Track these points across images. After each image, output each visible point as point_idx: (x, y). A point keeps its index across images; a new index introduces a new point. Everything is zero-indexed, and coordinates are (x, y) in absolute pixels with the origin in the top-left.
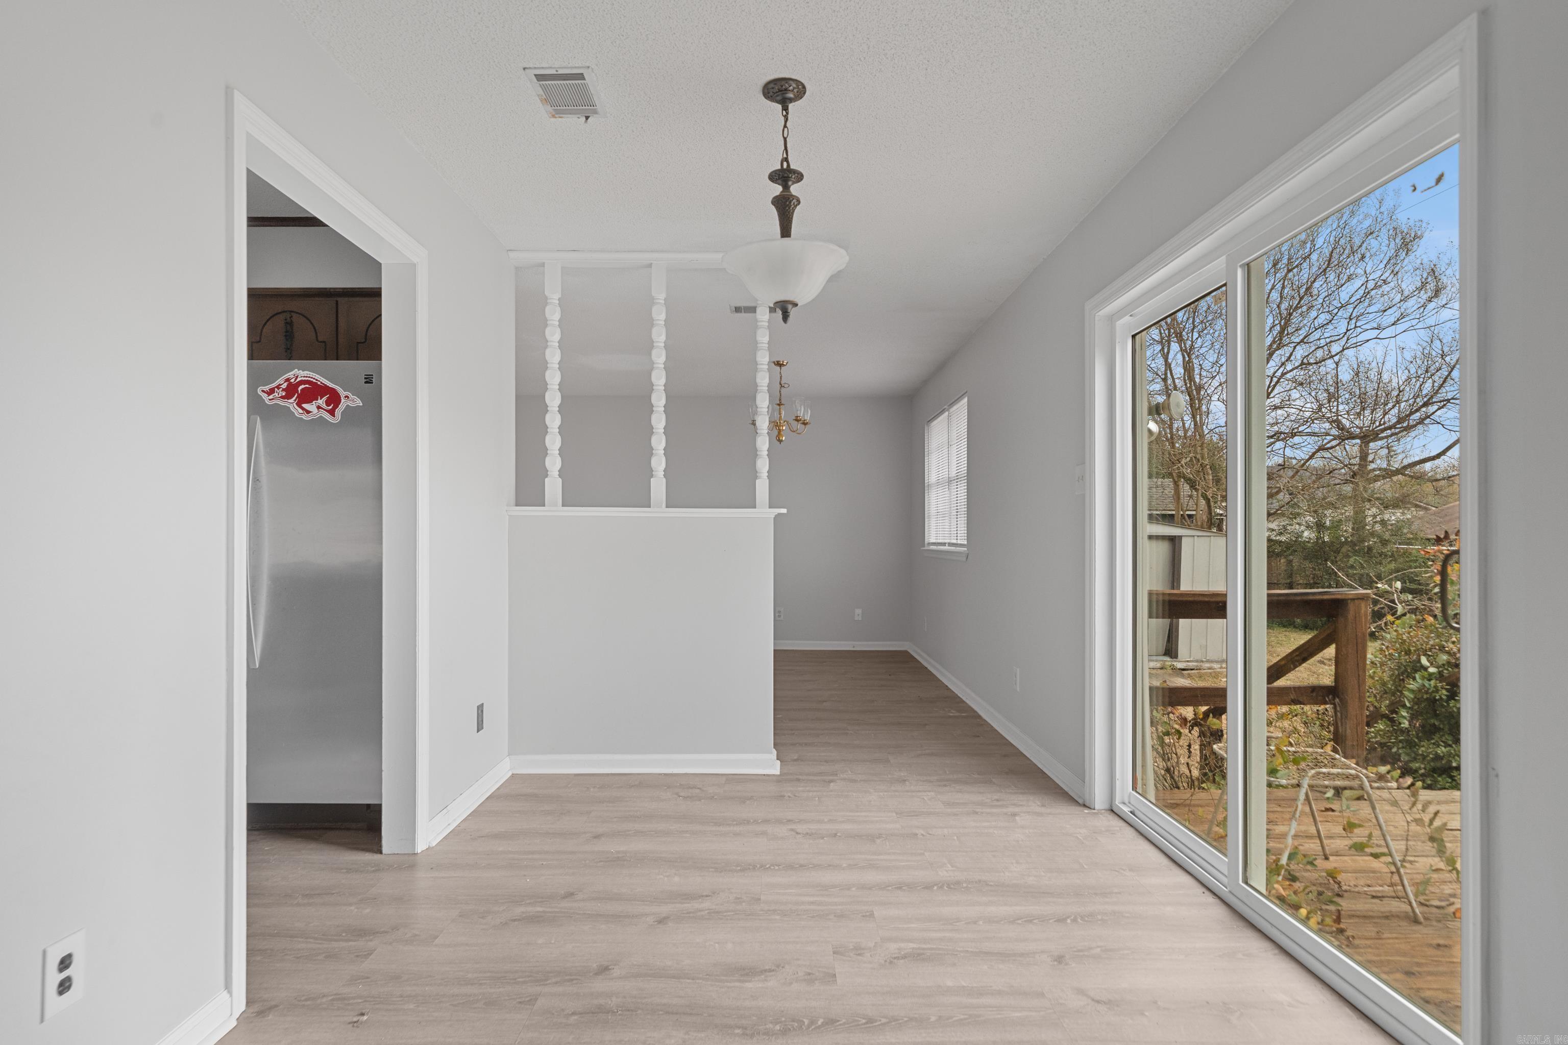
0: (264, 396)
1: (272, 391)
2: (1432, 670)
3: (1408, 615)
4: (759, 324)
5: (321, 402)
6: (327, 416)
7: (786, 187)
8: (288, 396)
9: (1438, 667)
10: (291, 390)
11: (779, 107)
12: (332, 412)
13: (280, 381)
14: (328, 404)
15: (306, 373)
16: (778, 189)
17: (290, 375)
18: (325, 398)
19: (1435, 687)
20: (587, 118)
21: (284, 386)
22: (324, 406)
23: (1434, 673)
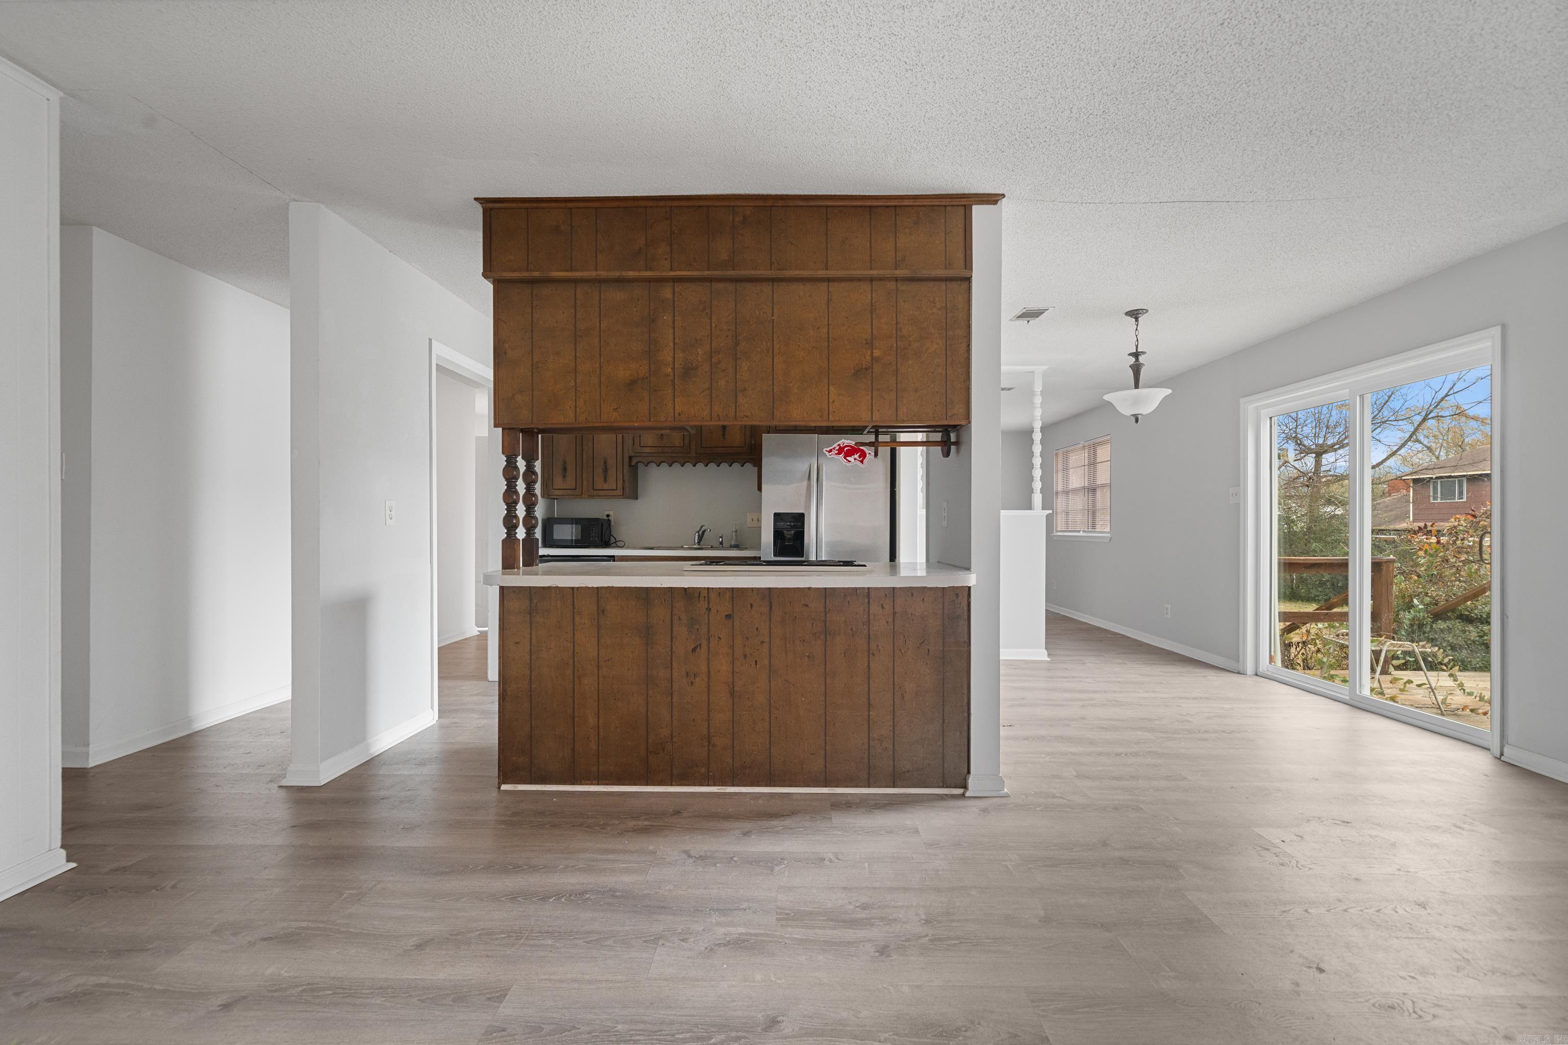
0: (827, 453)
1: (831, 451)
2: (1421, 607)
3: (1399, 576)
4: (1036, 405)
5: (856, 456)
6: (859, 463)
7: (1137, 359)
8: (839, 453)
9: (1424, 605)
10: (840, 451)
11: (1134, 320)
12: (862, 462)
13: (835, 445)
14: (860, 457)
15: (849, 441)
16: (1132, 360)
17: (840, 442)
18: (858, 454)
19: (1424, 617)
20: (1028, 321)
21: (837, 448)
22: (858, 458)
23: (1422, 609)
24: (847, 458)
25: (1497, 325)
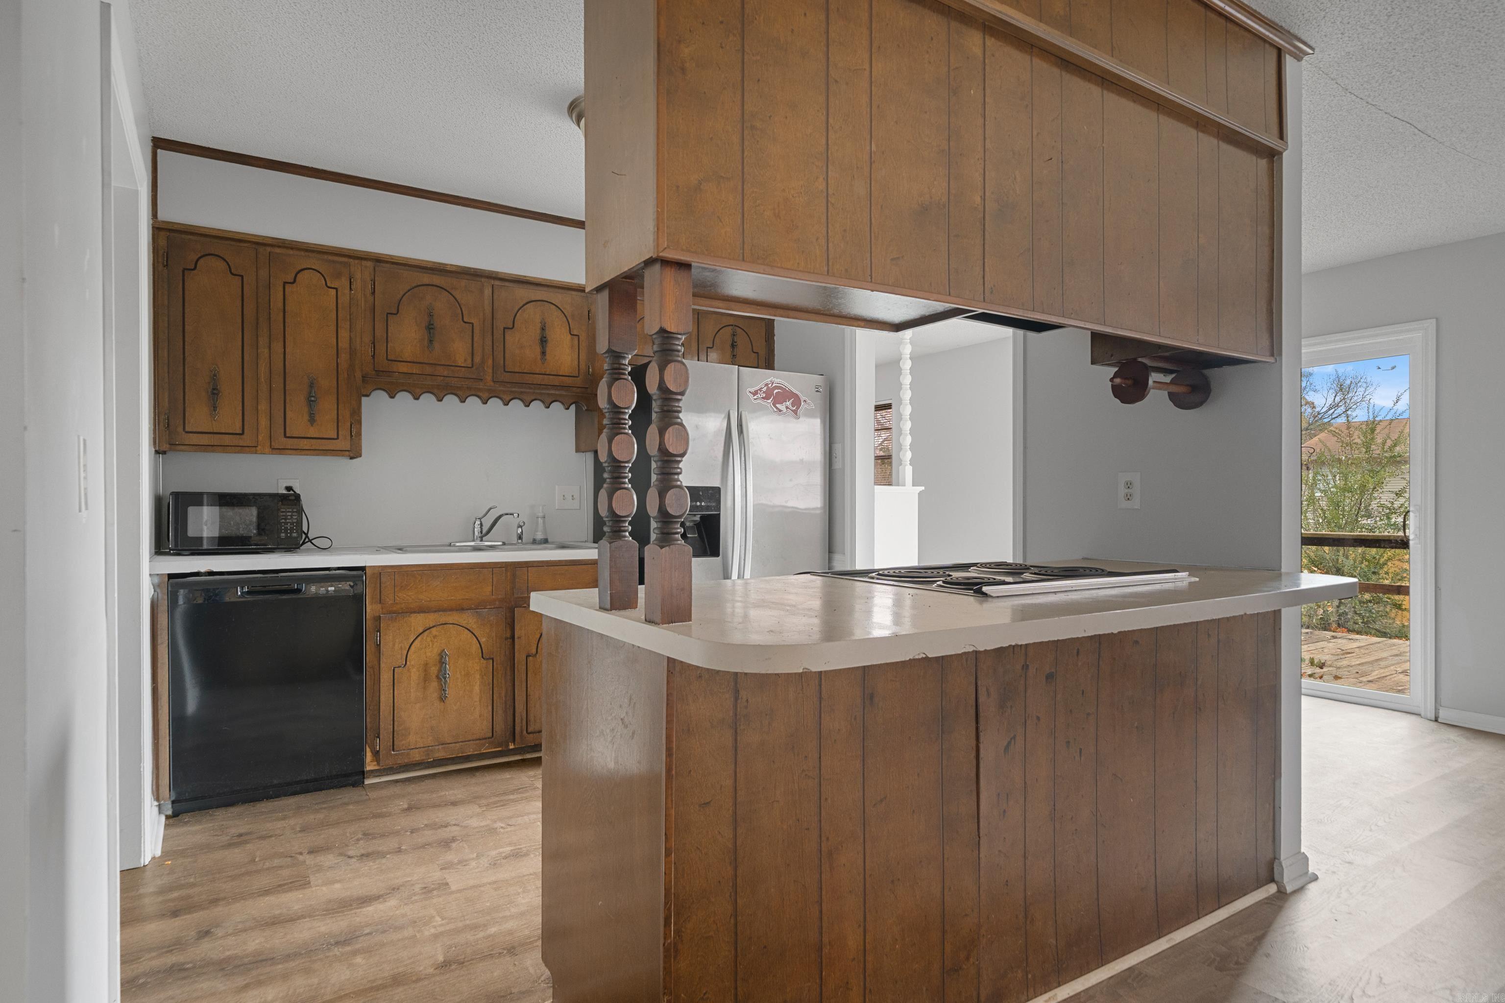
0: (751, 396)
1: (755, 392)
5: (789, 404)
8: (767, 398)
10: (768, 393)
12: (795, 412)
13: (762, 385)
14: (793, 405)
15: (779, 380)
17: (767, 381)
18: (791, 401)
21: (765, 390)
22: (791, 407)
24: (777, 405)
25: (1433, 318)
